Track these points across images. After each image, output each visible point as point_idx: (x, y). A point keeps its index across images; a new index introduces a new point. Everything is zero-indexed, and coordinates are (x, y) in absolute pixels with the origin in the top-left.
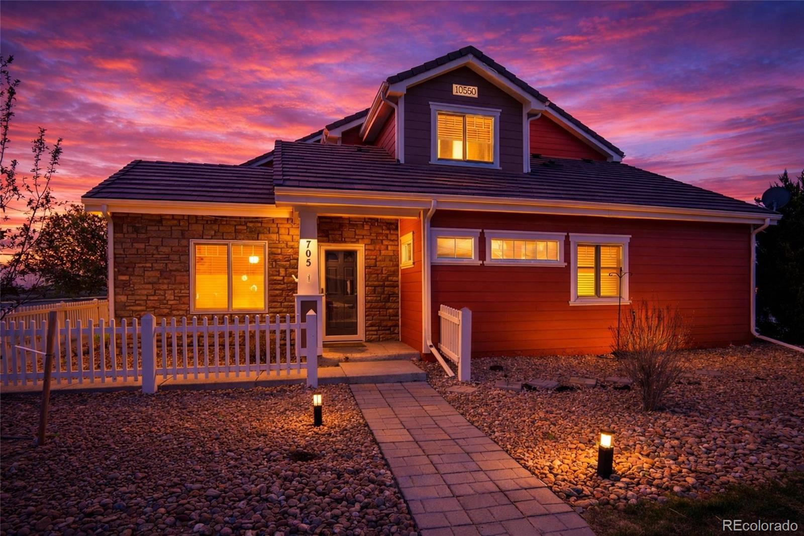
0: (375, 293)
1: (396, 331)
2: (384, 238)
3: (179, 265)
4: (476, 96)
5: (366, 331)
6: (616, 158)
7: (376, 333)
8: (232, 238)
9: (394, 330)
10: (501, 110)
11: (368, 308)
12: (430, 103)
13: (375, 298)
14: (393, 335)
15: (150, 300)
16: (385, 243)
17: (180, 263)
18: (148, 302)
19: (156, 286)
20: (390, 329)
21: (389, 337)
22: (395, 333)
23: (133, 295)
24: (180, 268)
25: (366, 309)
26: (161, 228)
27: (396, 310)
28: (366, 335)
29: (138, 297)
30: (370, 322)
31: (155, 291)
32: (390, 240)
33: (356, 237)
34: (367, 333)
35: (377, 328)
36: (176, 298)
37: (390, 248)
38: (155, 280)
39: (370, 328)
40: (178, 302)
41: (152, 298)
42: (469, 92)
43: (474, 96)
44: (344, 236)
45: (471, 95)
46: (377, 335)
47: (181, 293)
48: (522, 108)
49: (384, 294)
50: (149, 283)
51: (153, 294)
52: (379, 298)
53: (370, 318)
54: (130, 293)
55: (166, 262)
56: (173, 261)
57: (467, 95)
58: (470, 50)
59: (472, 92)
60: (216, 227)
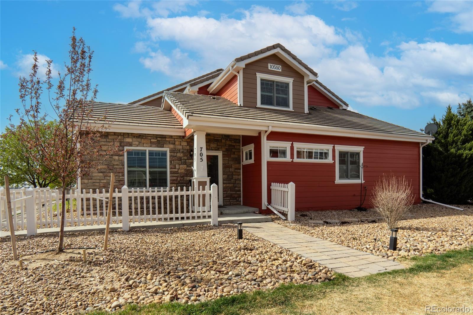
0: (228, 179)
1: (240, 200)
2: (233, 148)
3: (118, 162)
4: (280, 71)
5: (223, 200)
6: (344, 107)
7: (228, 201)
8: (148, 146)
9: (238, 199)
10: (293, 79)
11: (224, 187)
12: (256, 73)
13: (228, 182)
14: (238, 202)
15: (102, 182)
16: (233, 150)
17: (119, 161)
18: (100, 183)
19: (105, 174)
20: (236, 199)
21: (236, 203)
22: (239, 201)
23: (91, 179)
24: (118, 164)
25: (223, 187)
26: (108, 140)
27: (239, 188)
28: (223, 202)
29: (94, 181)
30: (225, 195)
31: (104, 177)
32: (236, 149)
33: (218, 147)
34: (224, 201)
35: (229, 198)
36: (117, 181)
37: (236, 153)
38: (104, 171)
39: (226, 198)
40: (118, 184)
41: (102, 181)
42: (277, 68)
43: (279, 71)
44: (211, 146)
45: (278, 70)
46: (229, 202)
47: (119, 178)
48: (304, 78)
49: (233, 179)
50: (101, 172)
51: (103, 178)
52: (230, 182)
53: (226, 192)
54: (90, 178)
55: (111, 160)
56: (114, 159)
57: (276, 70)
58: (278, 46)
59: (278, 68)
60: (139, 140)
